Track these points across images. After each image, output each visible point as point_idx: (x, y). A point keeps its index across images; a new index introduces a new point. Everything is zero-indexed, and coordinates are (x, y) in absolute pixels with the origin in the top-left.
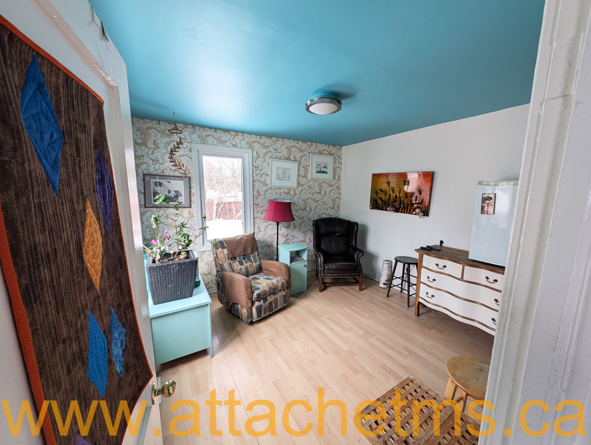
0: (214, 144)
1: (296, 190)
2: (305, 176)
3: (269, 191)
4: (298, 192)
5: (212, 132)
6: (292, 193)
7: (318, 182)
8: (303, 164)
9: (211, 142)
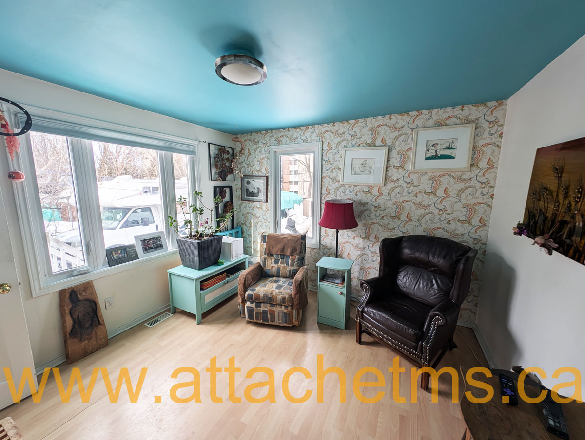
0: (287, 143)
1: (383, 189)
2: (402, 167)
3: (341, 189)
4: (385, 190)
5: (285, 132)
6: (375, 192)
7: (429, 174)
8: (398, 148)
9: (284, 142)
